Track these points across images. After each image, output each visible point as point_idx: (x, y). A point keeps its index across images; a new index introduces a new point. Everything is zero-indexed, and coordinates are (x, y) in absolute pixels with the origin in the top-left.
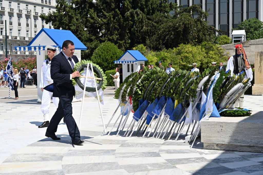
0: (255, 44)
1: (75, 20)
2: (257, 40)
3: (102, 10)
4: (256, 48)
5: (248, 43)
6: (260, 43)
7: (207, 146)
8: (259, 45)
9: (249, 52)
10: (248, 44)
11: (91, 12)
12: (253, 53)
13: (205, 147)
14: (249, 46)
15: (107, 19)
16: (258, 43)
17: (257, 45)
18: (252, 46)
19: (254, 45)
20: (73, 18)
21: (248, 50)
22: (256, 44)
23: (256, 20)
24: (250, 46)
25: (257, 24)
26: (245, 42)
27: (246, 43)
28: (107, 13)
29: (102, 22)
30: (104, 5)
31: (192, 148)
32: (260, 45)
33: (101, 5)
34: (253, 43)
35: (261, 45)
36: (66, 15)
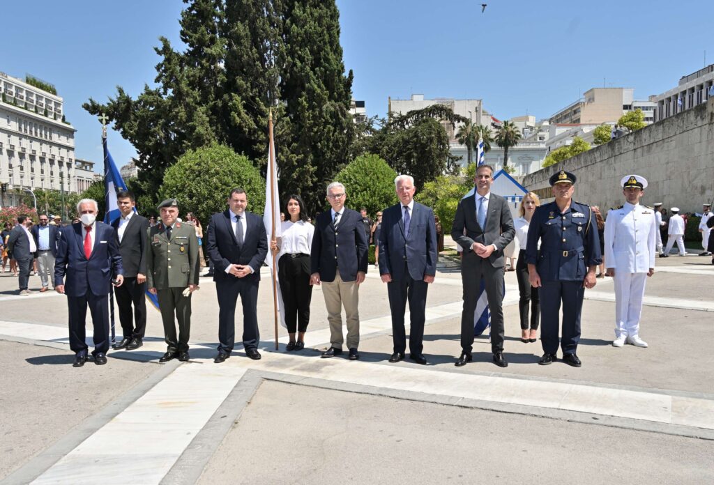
11: (236, 100)
28: (265, 105)
29: (254, 126)
36: (180, 102)
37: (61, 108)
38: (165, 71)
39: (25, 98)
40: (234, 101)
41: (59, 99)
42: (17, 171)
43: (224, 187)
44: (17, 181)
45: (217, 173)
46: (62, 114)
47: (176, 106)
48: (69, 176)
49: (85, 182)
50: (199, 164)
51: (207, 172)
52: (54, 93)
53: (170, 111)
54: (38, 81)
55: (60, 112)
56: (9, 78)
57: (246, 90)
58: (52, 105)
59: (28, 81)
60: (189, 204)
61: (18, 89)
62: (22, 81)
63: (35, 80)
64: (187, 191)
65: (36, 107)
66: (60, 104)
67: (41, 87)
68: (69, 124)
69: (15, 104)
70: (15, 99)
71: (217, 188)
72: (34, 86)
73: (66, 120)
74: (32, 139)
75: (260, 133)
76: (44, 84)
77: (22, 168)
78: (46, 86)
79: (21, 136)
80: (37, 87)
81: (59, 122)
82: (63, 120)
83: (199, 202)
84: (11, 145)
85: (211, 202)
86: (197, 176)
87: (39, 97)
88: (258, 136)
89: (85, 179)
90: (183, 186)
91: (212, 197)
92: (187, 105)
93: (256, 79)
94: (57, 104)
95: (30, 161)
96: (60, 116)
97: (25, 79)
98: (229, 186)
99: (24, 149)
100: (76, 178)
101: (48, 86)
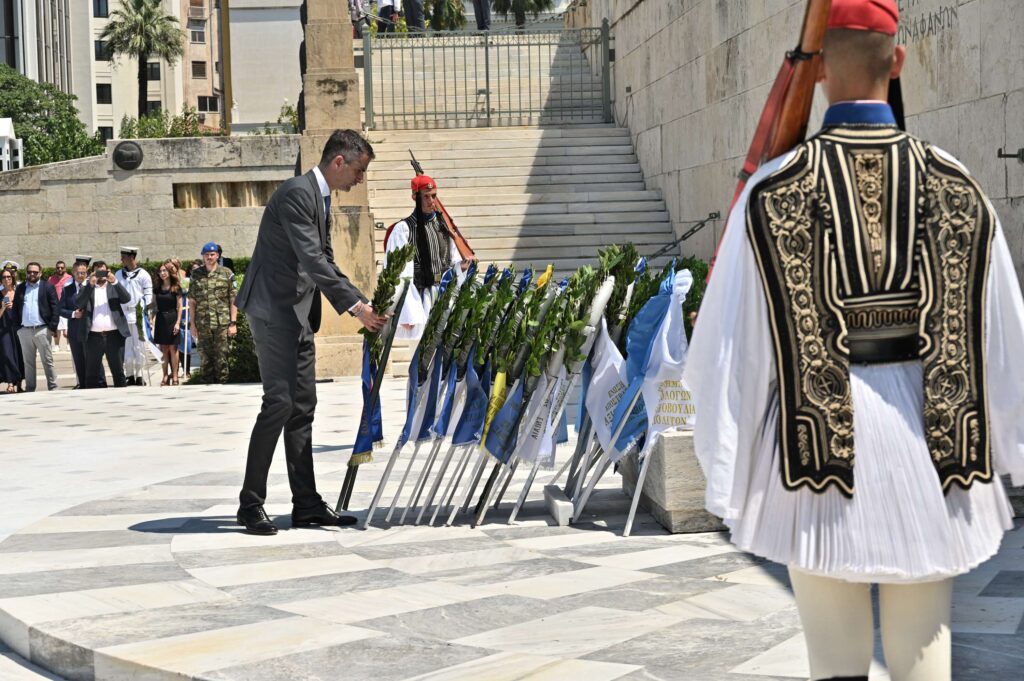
0: (67, 181)
2: (74, 162)
4: (68, 197)
5: (34, 177)
6: (84, 177)
7: (685, 523)
8: (80, 185)
9: (42, 217)
10: (35, 181)
12: (57, 220)
13: (676, 527)
14: (39, 190)
16: (78, 176)
17: (74, 186)
18: (51, 189)
19: (61, 186)
21: (34, 207)
22: (68, 178)
23: (9, 77)
24: (43, 187)
25: (18, 92)
26: (21, 170)
27: (24, 176)
31: (633, 533)
32: (85, 185)
34: (56, 178)
35: (92, 185)
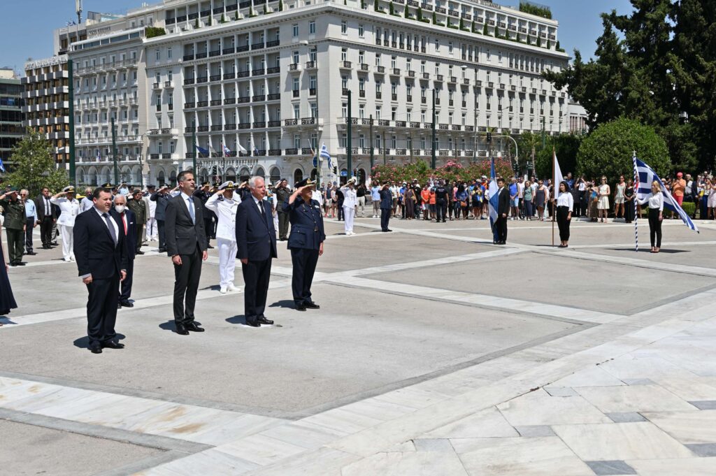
1: (636, 78)
3: (697, 55)
11: (673, 60)
15: (707, 75)
20: (631, 73)
28: (707, 60)
29: (694, 83)
30: (698, 45)
33: (691, 46)
36: (617, 69)
37: (555, 34)
38: (604, 44)
39: (517, 28)
40: (671, 61)
41: (553, 22)
42: (506, 113)
43: (622, 154)
44: (505, 124)
45: (618, 142)
46: (556, 40)
47: (613, 74)
48: (561, 114)
49: (578, 119)
50: (605, 136)
51: (610, 143)
52: (549, 16)
53: (609, 78)
54: (531, 5)
55: (554, 38)
56: (503, 9)
57: (688, 47)
58: (546, 32)
59: (522, 9)
60: (595, 168)
61: (511, 19)
62: (515, 9)
63: (528, 5)
64: (594, 158)
65: (528, 37)
66: (554, 29)
67: (535, 11)
68: (563, 51)
69: (507, 38)
70: (507, 31)
71: (616, 155)
72: (527, 12)
73: (560, 47)
74: (522, 75)
75: (699, 88)
76: (539, 7)
77: (511, 109)
78: (540, 10)
79: (511, 73)
80: (531, 13)
81: (553, 50)
82: (558, 48)
83: (602, 167)
84: (501, 85)
85: (610, 167)
86: (603, 146)
87: (532, 25)
88: (697, 93)
89: (579, 116)
90: (592, 154)
91: (611, 162)
92: (624, 71)
93: (700, 33)
94: (551, 29)
95: (519, 100)
96: (554, 42)
97: (519, 5)
98: (627, 153)
99: (513, 87)
100: (569, 115)
101: (543, 9)
